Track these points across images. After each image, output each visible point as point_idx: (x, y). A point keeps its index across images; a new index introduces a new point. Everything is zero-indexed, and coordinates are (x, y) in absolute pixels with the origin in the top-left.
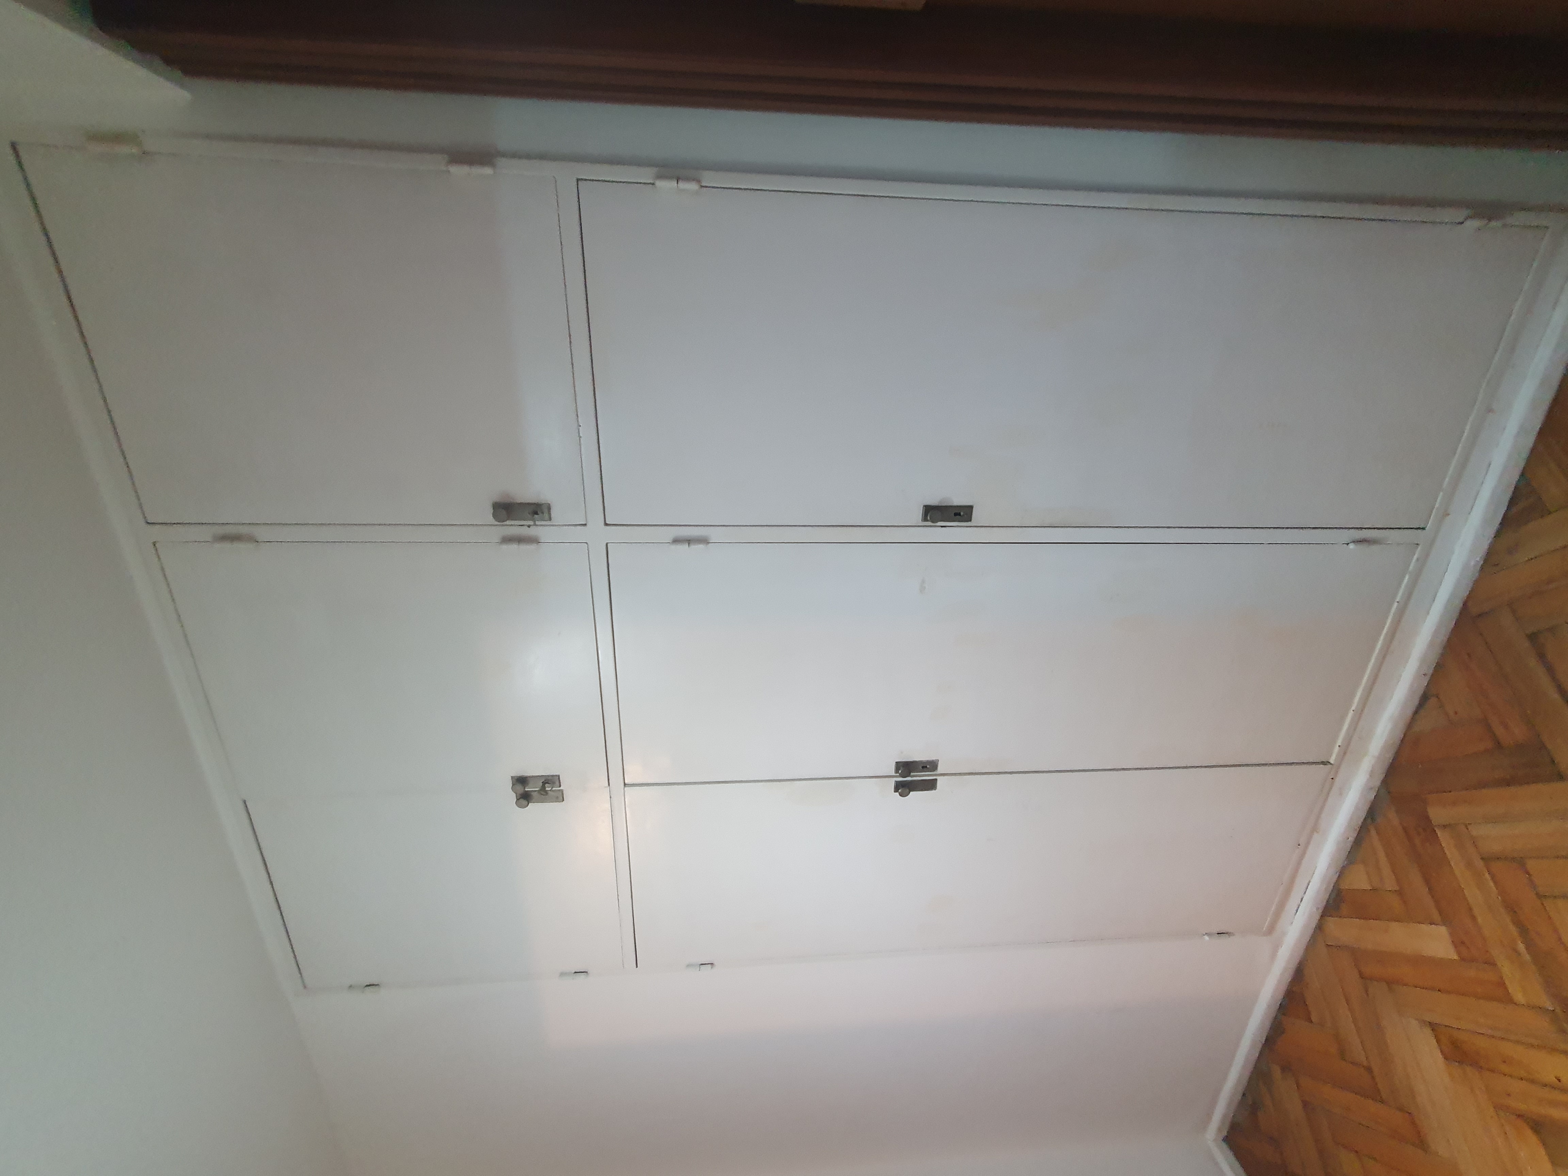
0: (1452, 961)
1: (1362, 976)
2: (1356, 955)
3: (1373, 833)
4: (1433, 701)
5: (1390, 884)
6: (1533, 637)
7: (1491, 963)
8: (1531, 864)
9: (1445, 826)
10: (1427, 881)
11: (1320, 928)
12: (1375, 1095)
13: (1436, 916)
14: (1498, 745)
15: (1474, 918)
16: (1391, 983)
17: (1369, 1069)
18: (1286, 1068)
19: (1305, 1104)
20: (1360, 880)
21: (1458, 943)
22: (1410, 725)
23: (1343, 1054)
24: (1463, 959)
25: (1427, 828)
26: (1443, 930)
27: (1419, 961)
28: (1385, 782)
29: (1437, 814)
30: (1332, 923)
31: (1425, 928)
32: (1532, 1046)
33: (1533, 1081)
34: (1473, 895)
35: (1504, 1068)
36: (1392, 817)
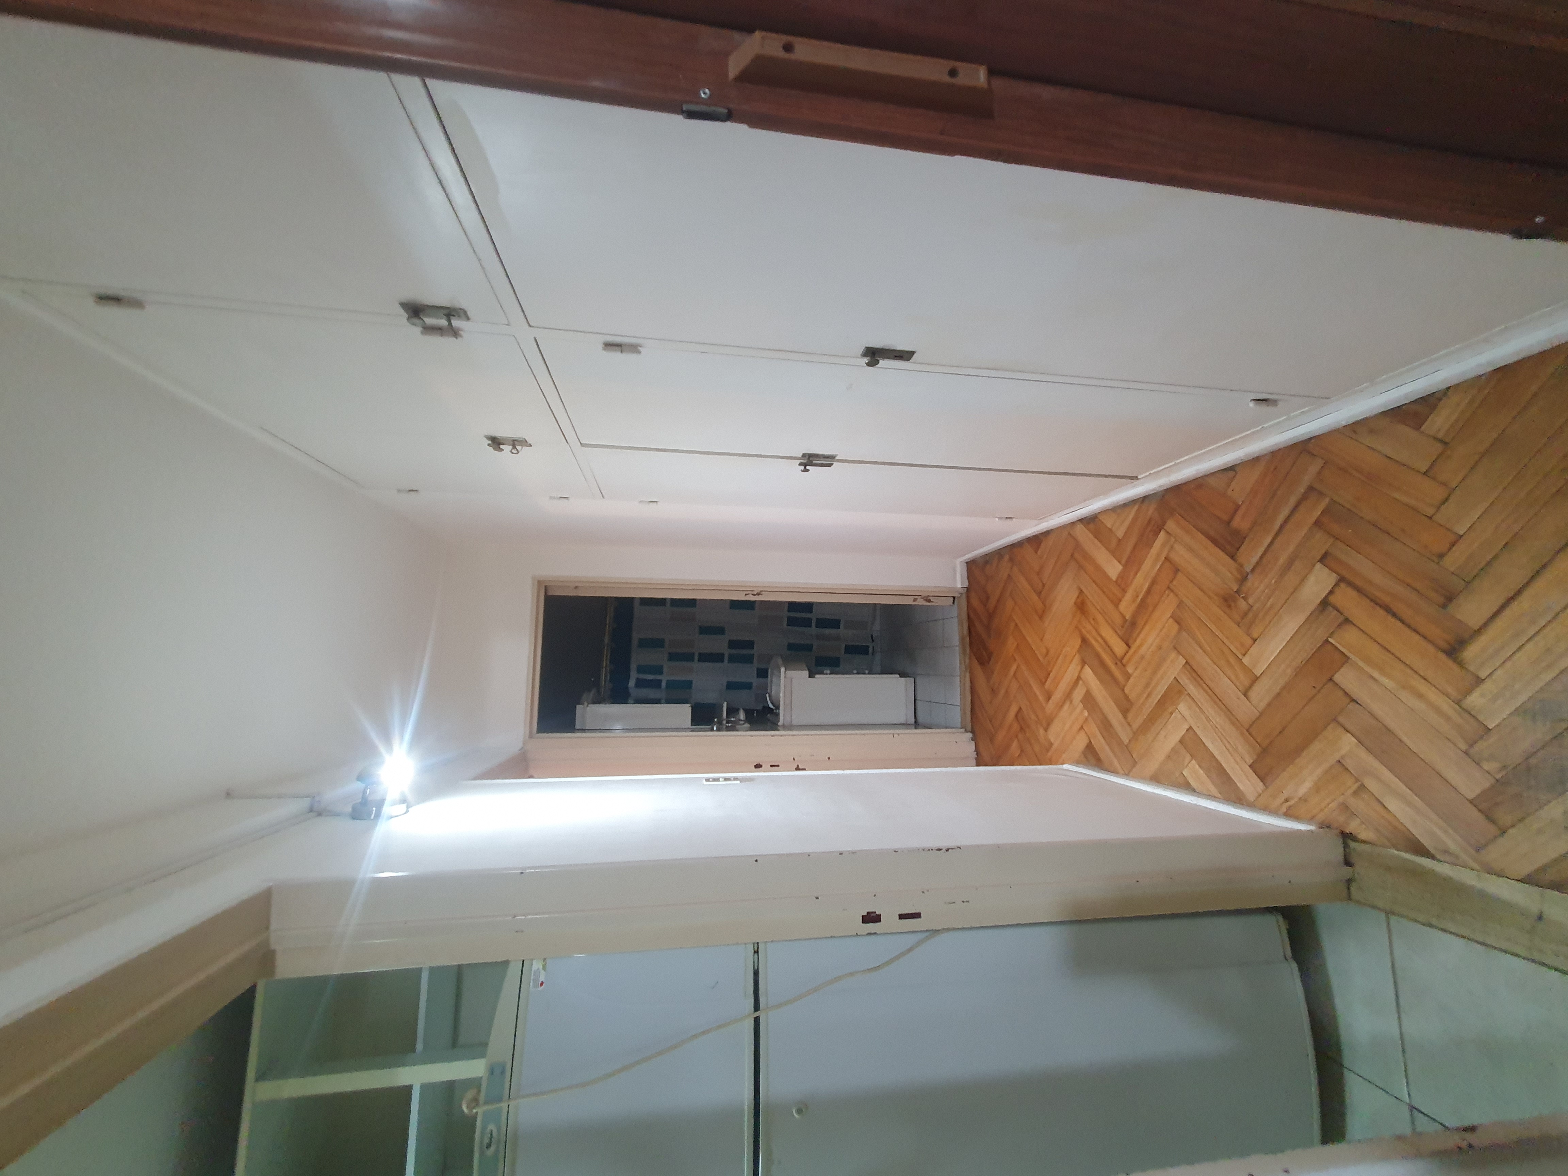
0: (1111, 579)
1: (1072, 555)
2: (1078, 545)
3: (1136, 507)
4: (1231, 473)
5: (1120, 534)
6: (1311, 489)
7: (1124, 591)
8: (1179, 575)
9: (1168, 533)
10: (1134, 548)
11: (1073, 524)
12: (1039, 594)
13: (1124, 561)
14: (1229, 523)
15: (1136, 574)
16: (1081, 567)
17: (1044, 585)
18: (1011, 560)
19: (1009, 575)
20: (1108, 522)
21: (1121, 576)
22: (1206, 476)
23: (1039, 573)
24: (1116, 582)
25: (1160, 528)
26: (1120, 567)
27: (1099, 568)
28: (1167, 490)
29: (1171, 525)
30: (1080, 526)
31: (1115, 562)
32: (1107, 622)
33: (1096, 630)
34: (1147, 564)
35: (1092, 622)
36: (1151, 510)
